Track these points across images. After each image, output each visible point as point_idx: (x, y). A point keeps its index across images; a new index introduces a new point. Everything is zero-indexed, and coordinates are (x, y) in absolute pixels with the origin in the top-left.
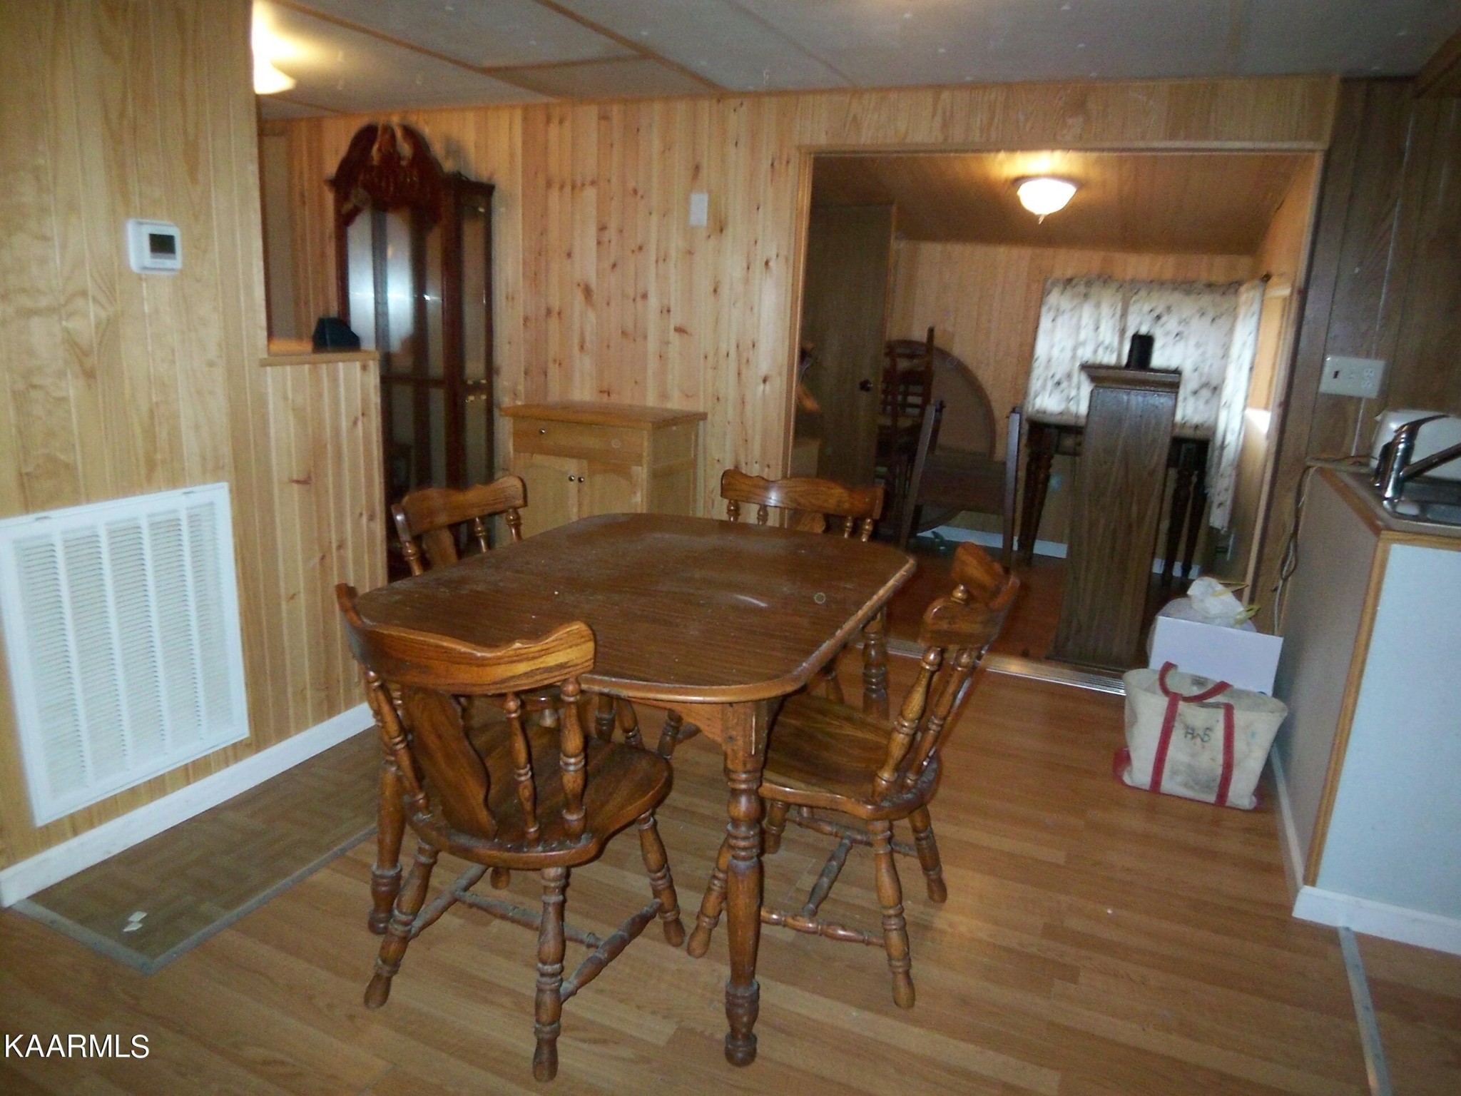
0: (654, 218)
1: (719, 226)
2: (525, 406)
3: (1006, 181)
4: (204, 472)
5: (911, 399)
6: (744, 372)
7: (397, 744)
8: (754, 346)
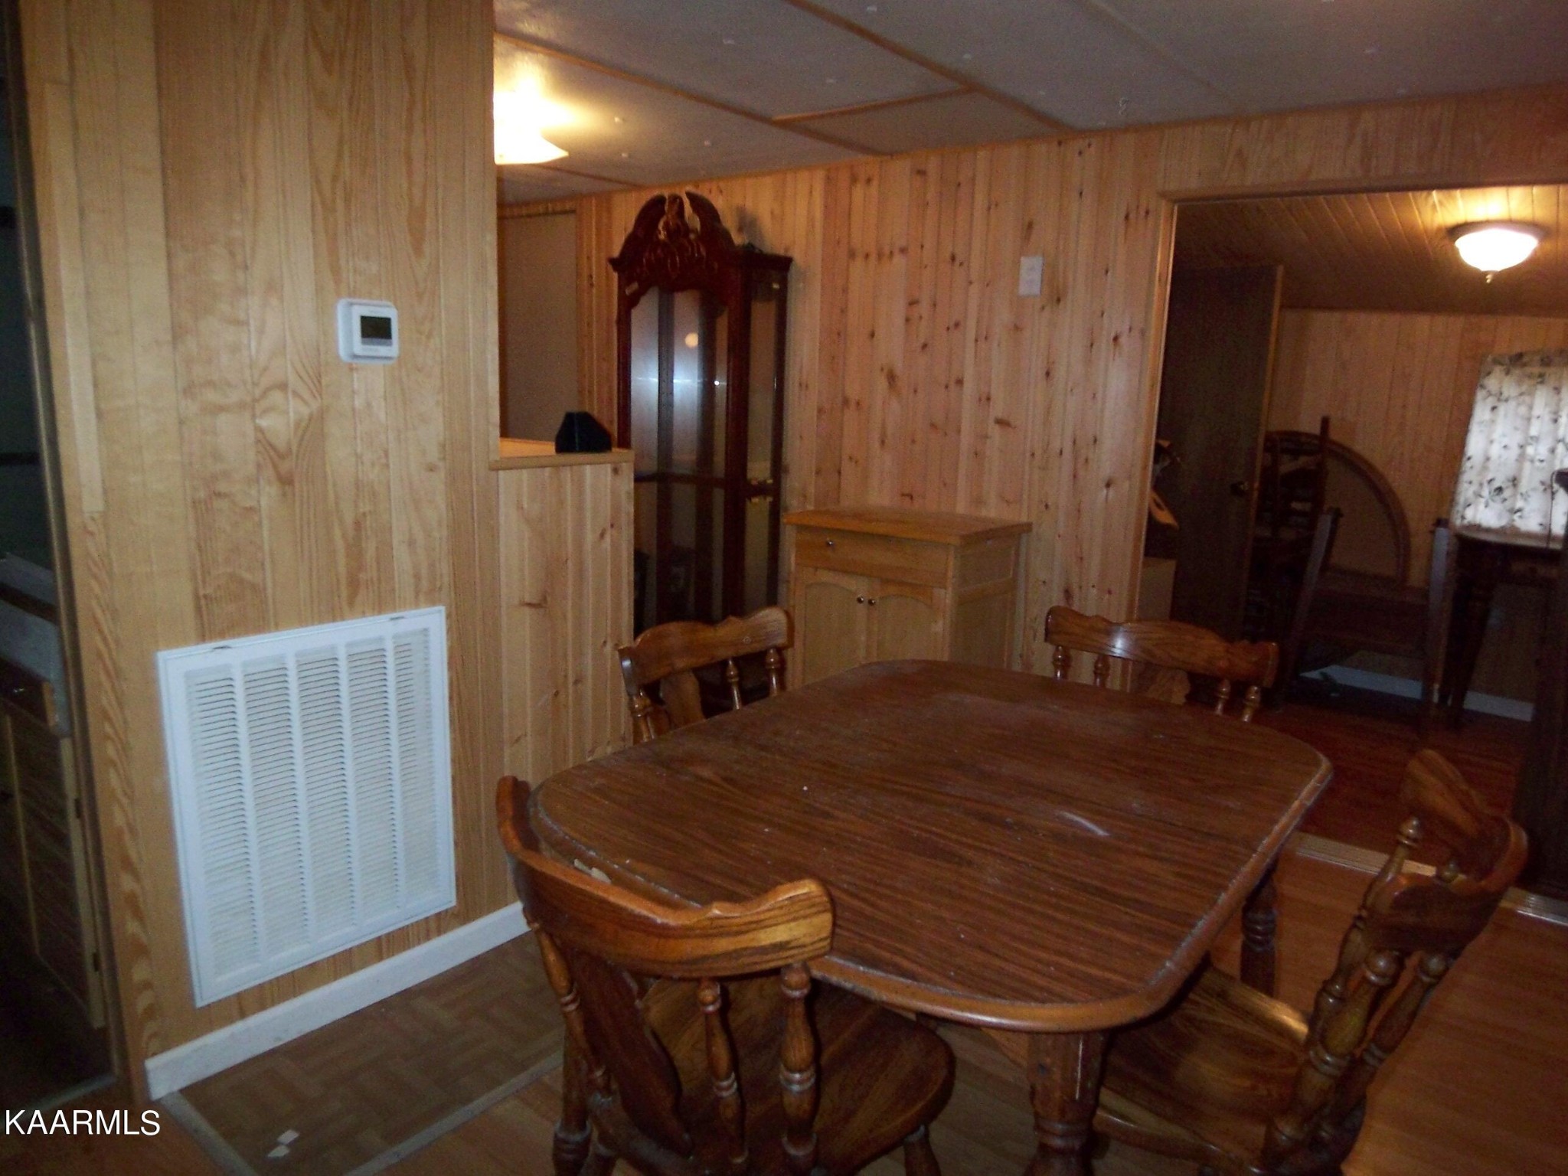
0: (974, 290)
1: (1055, 295)
2: (816, 512)
3: (1439, 229)
4: (417, 593)
5: (1296, 506)
6: (1081, 473)
7: (567, 1004)
8: (1095, 441)
